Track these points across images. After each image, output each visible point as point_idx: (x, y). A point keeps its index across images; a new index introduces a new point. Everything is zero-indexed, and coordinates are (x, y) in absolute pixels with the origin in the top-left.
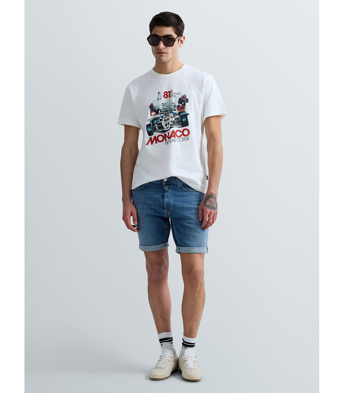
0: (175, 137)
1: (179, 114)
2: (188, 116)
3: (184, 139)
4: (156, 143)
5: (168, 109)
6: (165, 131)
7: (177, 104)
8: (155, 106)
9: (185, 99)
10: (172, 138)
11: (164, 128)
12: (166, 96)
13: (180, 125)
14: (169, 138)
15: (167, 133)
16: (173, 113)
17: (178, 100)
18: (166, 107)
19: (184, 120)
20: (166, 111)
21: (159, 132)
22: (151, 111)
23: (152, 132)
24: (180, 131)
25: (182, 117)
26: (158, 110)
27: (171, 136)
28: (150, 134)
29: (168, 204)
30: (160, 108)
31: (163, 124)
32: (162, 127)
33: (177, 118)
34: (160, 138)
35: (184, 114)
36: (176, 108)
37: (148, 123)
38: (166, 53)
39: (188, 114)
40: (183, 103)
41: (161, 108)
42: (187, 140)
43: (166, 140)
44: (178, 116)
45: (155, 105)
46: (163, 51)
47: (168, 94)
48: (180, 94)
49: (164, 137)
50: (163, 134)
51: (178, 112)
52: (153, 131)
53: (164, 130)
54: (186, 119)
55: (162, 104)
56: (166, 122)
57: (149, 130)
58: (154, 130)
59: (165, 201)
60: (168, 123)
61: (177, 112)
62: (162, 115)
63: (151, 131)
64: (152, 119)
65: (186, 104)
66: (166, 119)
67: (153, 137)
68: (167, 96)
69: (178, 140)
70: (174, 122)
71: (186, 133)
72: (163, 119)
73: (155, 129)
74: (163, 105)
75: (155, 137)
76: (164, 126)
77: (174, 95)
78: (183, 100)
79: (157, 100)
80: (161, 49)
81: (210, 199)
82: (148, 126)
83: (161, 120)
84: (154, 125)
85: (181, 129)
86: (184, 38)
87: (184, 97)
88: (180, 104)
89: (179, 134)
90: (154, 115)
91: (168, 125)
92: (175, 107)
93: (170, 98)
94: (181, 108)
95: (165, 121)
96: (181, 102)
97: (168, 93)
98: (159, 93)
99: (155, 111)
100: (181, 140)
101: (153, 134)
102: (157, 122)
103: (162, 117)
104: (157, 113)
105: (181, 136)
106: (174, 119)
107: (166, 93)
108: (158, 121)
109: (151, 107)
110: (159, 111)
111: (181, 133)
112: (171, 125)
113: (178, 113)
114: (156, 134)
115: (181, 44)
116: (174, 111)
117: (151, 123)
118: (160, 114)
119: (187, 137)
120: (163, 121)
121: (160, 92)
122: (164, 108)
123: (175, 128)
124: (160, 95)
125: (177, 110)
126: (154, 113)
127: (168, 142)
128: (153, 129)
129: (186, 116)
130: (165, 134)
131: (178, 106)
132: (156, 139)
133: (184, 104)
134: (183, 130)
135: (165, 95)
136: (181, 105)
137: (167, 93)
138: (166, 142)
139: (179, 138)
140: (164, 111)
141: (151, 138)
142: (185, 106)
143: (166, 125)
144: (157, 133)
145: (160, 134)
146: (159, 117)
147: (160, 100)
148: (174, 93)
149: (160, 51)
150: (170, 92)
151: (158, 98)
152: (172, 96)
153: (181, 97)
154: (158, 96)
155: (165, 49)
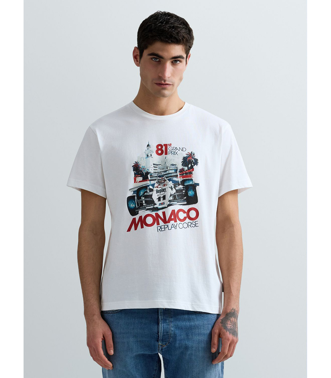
0: (176, 221)
1: (183, 182)
2: (197, 188)
3: (189, 224)
4: (142, 227)
5: (163, 173)
6: (157, 209)
7: (180, 167)
8: (142, 166)
9: (193, 160)
10: (171, 222)
11: (155, 204)
12: (160, 152)
13: (183, 201)
14: (165, 221)
15: (160, 213)
16: (173, 181)
17: (181, 160)
18: (159, 171)
19: (191, 193)
20: (160, 177)
21: (148, 209)
22: (136, 175)
23: (137, 209)
24: (184, 212)
25: (187, 188)
26: (147, 173)
27: (170, 219)
28: (133, 212)
29: (165, 334)
30: (150, 171)
31: (155, 196)
32: (153, 202)
33: (179, 190)
34: (149, 220)
35: (191, 183)
36: (178, 173)
37: (130, 194)
38: (171, 85)
39: (198, 184)
40: (190, 166)
41: (152, 170)
42: (194, 226)
43: (158, 224)
44: (181, 187)
45: (142, 164)
46: (167, 82)
47: (164, 149)
48: (184, 150)
49: (156, 219)
50: (154, 214)
51: (182, 179)
52: (139, 208)
53: (155, 206)
54: (193, 193)
55: (154, 164)
56: (159, 194)
57: (132, 206)
58: (141, 206)
59: (160, 329)
60: (162, 196)
61: (179, 179)
62: (152, 182)
63: (135, 208)
64: (137, 189)
65: (194, 167)
66: (159, 189)
67: (137, 217)
68: (162, 151)
69: (181, 226)
70: (174, 197)
71: (193, 214)
72: (155, 189)
73: (142, 204)
74: (155, 166)
75: (141, 217)
76: (156, 201)
77: (174, 152)
78: (190, 161)
79: (145, 156)
81: (232, 319)
82: (130, 199)
83: (151, 190)
84: (139, 198)
85: (186, 208)
87: (191, 155)
88: (184, 167)
89: (182, 215)
90: (139, 182)
91: (162, 199)
92: (176, 171)
93: (166, 156)
94: (186, 173)
95: (157, 192)
96: (186, 163)
97: (164, 147)
98: (148, 146)
99: (141, 175)
100: (185, 225)
101: (138, 214)
102: (144, 193)
103: (153, 185)
104: (145, 178)
105: (185, 218)
106: (174, 191)
107: (160, 147)
108: (147, 192)
109: (136, 168)
110: (149, 176)
111: (185, 215)
112: (170, 201)
113: (181, 182)
114: (142, 213)
116: (175, 179)
117: (135, 195)
118: (150, 180)
119: (194, 221)
120: (155, 192)
121: (150, 144)
122: (157, 171)
123: (177, 207)
124: (151, 149)
125: (180, 177)
126: (141, 179)
127: (162, 227)
128: (138, 205)
129: (194, 187)
130: (157, 214)
131: (182, 171)
132: (143, 222)
133: (192, 167)
134: (189, 210)
135: (158, 149)
136: (186, 168)
137: (162, 147)
138: (159, 228)
139: (182, 223)
140: (156, 177)
141: (134, 219)
142: (193, 170)
143: (159, 199)
144: (143, 210)
145: (148, 212)
146: (149, 186)
147: (150, 158)
148: (174, 148)
149: (163, 82)
150: (168, 145)
151: (147, 154)
152: (170, 152)
153: (186, 156)
154: (147, 151)
155: (170, 78)
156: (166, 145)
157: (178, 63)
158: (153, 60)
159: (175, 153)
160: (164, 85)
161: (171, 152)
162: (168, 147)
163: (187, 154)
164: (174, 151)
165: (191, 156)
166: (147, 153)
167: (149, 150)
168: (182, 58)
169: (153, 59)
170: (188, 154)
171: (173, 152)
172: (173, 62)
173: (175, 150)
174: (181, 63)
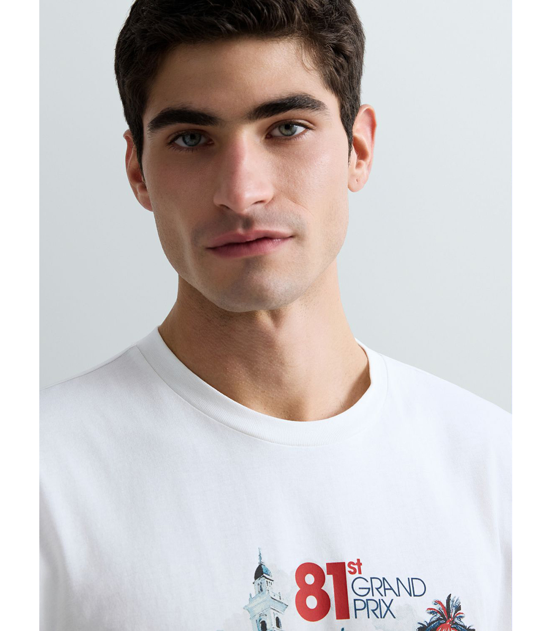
12: (312, 602)
38: (284, 238)
46: (262, 228)
47: (329, 586)
48: (419, 589)
68: (324, 601)
77: (379, 605)
79: (254, 628)
80: (247, 209)
86: (373, 126)
87: (448, 613)
93: (343, 622)
97: (329, 580)
98: (260, 573)
107: (310, 579)
115: (358, 165)
121: (267, 565)
124: (274, 589)
135: (304, 591)
137: (320, 579)
148: (376, 584)
149: (241, 231)
150: (348, 569)
151: (257, 617)
152: (360, 605)
153: (427, 618)
154: (259, 600)
155: (275, 207)
156: (338, 570)
157: (299, 135)
158: (181, 148)
159: (384, 608)
160: (248, 244)
161: (366, 605)
162: (350, 578)
163: (432, 612)
164: (377, 597)
165: (449, 617)
166: (258, 610)
167: (265, 596)
168: (314, 105)
169: (180, 142)
170: (437, 607)
171: (372, 605)
172: (276, 132)
173: (382, 590)
174: (309, 133)
